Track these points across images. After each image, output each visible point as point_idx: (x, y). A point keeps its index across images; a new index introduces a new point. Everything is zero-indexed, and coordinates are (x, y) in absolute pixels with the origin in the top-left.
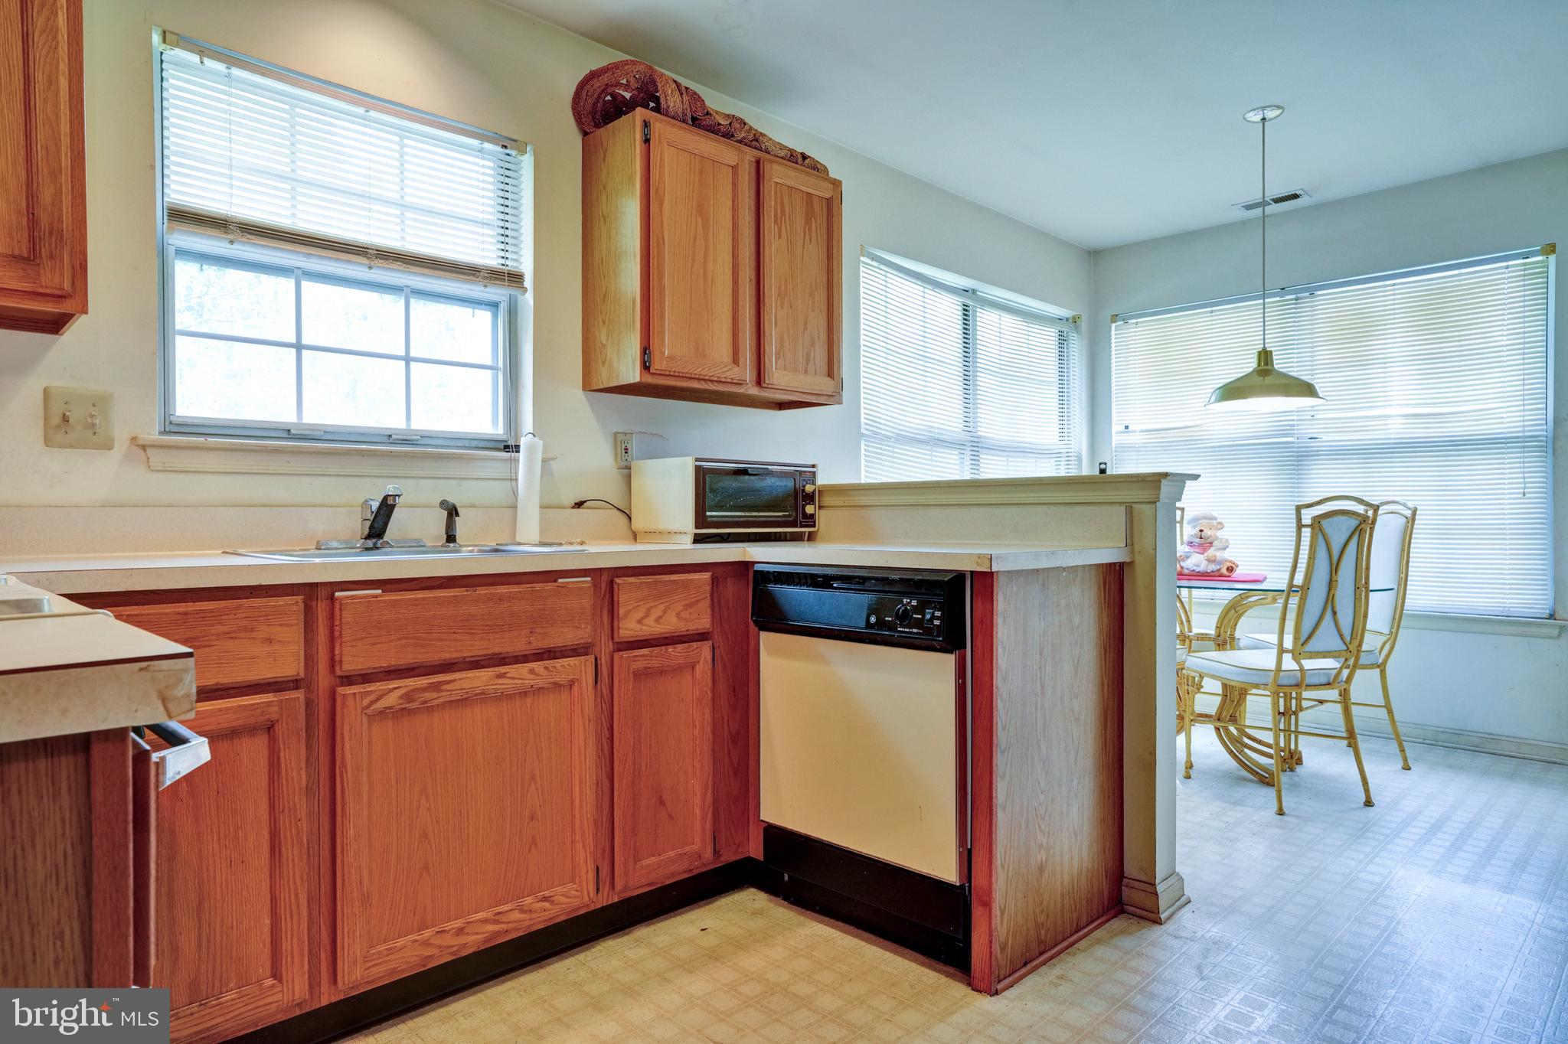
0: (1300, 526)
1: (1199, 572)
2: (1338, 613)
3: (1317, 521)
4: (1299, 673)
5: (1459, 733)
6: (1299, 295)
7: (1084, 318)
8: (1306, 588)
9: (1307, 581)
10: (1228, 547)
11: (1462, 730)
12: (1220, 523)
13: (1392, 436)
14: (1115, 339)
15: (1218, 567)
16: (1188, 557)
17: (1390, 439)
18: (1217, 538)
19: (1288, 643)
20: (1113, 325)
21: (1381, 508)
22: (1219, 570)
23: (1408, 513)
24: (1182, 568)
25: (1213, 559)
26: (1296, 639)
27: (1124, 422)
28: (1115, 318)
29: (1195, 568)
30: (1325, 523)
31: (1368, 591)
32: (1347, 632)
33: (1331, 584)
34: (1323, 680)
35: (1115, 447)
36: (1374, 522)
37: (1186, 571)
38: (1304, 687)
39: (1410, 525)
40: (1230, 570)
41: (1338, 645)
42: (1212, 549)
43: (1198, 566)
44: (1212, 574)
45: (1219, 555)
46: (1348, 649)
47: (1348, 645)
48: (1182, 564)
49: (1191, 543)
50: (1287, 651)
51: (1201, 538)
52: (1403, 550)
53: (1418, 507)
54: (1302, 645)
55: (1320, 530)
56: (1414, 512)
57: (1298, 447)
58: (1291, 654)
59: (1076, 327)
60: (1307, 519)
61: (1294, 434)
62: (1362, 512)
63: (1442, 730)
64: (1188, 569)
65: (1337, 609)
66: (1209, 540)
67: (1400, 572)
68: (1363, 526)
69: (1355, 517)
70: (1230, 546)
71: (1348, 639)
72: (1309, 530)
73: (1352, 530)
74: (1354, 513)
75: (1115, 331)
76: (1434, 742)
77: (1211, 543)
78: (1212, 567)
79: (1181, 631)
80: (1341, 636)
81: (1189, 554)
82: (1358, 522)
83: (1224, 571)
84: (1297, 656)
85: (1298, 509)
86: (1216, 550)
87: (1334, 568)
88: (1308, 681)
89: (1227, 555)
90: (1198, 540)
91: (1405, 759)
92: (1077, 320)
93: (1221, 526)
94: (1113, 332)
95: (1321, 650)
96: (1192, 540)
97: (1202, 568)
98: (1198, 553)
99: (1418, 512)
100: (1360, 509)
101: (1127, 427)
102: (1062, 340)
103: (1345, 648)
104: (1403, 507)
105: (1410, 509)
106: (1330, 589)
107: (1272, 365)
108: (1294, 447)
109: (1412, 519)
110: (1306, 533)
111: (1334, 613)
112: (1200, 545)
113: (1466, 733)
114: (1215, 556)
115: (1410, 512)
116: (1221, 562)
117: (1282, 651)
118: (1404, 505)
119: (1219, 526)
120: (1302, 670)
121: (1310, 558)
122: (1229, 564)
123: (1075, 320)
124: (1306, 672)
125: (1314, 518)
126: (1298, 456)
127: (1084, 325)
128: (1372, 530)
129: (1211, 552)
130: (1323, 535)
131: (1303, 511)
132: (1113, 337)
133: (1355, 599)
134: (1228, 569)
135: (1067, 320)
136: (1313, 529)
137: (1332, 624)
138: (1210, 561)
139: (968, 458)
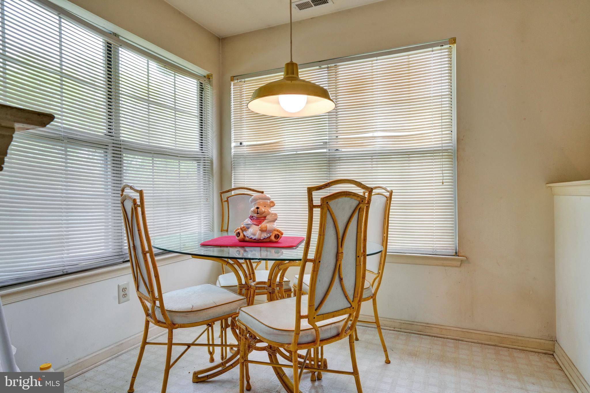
0: (311, 207)
1: (255, 239)
2: (344, 280)
3: (326, 200)
4: (313, 330)
5: (411, 324)
6: (329, 65)
7: (214, 76)
8: (317, 261)
9: (319, 255)
10: (276, 219)
11: (413, 322)
12: (272, 202)
13: (377, 149)
14: (233, 91)
15: (269, 235)
16: (248, 228)
17: (376, 150)
18: (269, 213)
19: (305, 311)
20: (232, 83)
21: (374, 191)
22: (269, 237)
23: (387, 194)
24: (244, 236)
25: (265, 229)
26: (310, 306)
27: (239, 140)
28: (233, 78)
29: (252, 236)
30: (332, 204)
31: (365, 255)
32: (350, 293)
33: (338, 255)
34: (334, 333)
35: (234, 156)
36: (369, 203)
37: (247, 239)
38: (319, 342)
39: (388, 202)
40: (277, 237)
41: (344, 304)
42: (266, 221)
43: (254, 235)
44: (265, 240)
45: (269, 226)
46: (351, 306)
47: (351, 303)
48: (245, 233)
49: (252, 217)
50: (304, 317)
51: (258, 213)
52: (385, 219)
53: (393, 191)
54: (316, 310)
55: (328, 209)
56: (391, 193)
57: (329, 155)
58: (307, 319)
59: (210, 82)
60: (317, 199)
61: (327, 147)
62: (362, 194)
63: (403, 322)
64: (248, 237)
65: (343, 276)
66: (264, 215)
67: (383, 233)
68: (361, 205)
69: (355, 198)
70: (278, 219)
71: (351, 298)
72: (319, 209)
73: (353, 209)
74: (355, 195)
75: (233, 86)
76: (399, 330)
77: (265, 217)
78: (264, 235)
79: (246, 282)
80: (346, 297)
81: (249, 226)
82: (358, 202)
83: (273, 238)
84: (312, 320)
85: (310, 190)
86: (267, 223)
87: (340, 242)
88: (322, 336)
89: (277, 225)
90: (255, 215)
91: (387, 357)
92: (211, 77)
93: (272, 204)
94: (232, 87)
95: (331, 311)
96: (253, 215)
97: (256, 237)
98: (255, 224)
99: (393, 194)
100: (360, 191)
101: (241, 144)
102: (202, 90)
103: (349, 306)
104: (384, 191)
105: (388, 192)
106: (337, 260)
107: (298, 75)
108: (327, 155)
109: (389, 199)
110: (317, 212)
111: (341, 279)
112: (258, 218)
113: (415, 323)
114: (266, 227)
115: (389, 194)
116: (271, 231)
117: (299, 317)
118: (385, 189)
119: (272, 205)
120: (315, 327)
121: (320, 235)
122: (277, 233)
123: (208, 77)
124: (319, 329)
125: (323, 200)
126: (329, 161)
127: (214, 80)
128: (368, 208)
129: (264, 224)
130: (331, 214)
131: (315, 193)
132: (232, 89)
133: (356, 265)
134: (275, 236)
135: (205, 77)
136: (322, 209)
137: (339, 289)
138: (262, 231)
139: (110, 155)
